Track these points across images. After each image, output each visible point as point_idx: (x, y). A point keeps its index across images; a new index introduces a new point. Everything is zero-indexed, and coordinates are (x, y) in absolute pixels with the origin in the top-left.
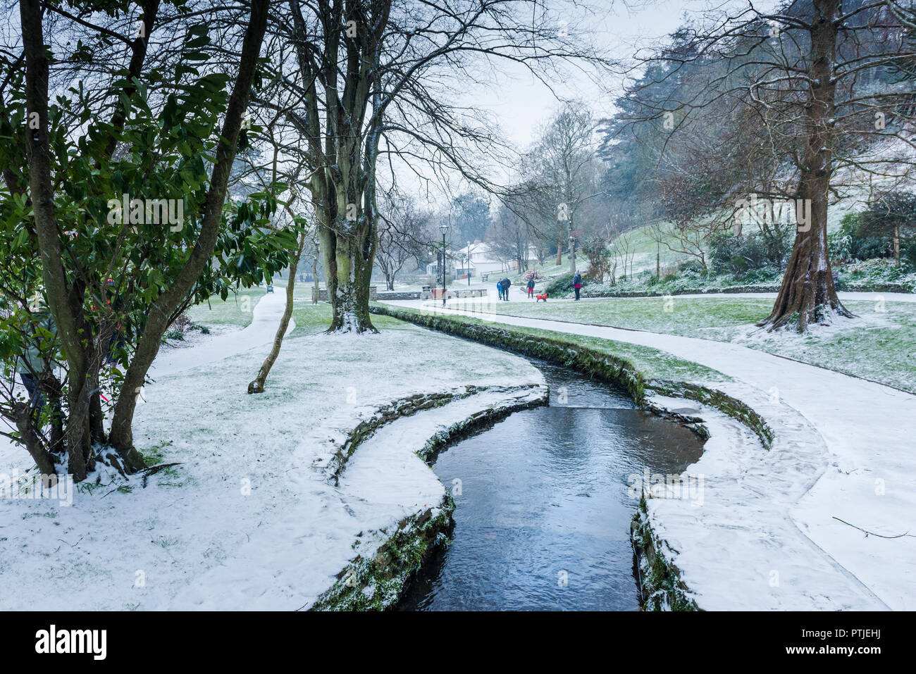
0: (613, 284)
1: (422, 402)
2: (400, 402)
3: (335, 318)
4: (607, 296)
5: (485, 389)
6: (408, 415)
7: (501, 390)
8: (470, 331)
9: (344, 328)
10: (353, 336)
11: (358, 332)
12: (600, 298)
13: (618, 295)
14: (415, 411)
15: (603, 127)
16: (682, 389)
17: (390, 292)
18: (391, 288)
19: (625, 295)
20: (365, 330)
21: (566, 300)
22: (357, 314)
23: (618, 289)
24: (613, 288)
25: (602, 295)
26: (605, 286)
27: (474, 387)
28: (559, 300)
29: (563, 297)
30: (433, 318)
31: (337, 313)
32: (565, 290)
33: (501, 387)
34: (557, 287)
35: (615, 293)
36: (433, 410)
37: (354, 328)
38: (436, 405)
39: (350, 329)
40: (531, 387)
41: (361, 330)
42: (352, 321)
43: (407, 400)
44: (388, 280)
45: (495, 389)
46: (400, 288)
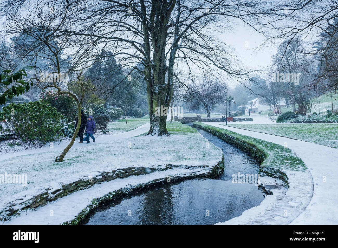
0: (309, 116)
1: (133, 171)
2: (118, 171)
3: (151, 129)
4: (306, 122)
5: (177, 166)
6: (122, 178)
7: (187, 167)
8: (224, 137)
9: (153, 134)
10: (156, 137)
11: (159, 135)
12: (303, 123)
13: (311, 122)
14: (128, 176)
15: (316, 45)
16: (278, 174)
17: (209, 118)
18: (209, 116)
19: (315, 122)
20: (163, 135)
21: (286, 124)
22: (160, 127)
23: (311, 119)
24: (309, 118)
25: (304, 121)
26: (306, 118)
27: (172, 165)
28: (284, 123)
29: (285, 122)
30: (214, 130)
31: (151, 127)
32: (286, 119)
33: (187, 166)
34: (283, 117)
35: (310, 120)
36: (140, 176)
37: (157, 133)
38: (142, 173)
39: (155, 134)
40: (204, 166)
41: (161, 134)
42: (157, 130)
43: (123, 170)
44: (208, 112)
45: (183, 167)
46: (213, 116)
